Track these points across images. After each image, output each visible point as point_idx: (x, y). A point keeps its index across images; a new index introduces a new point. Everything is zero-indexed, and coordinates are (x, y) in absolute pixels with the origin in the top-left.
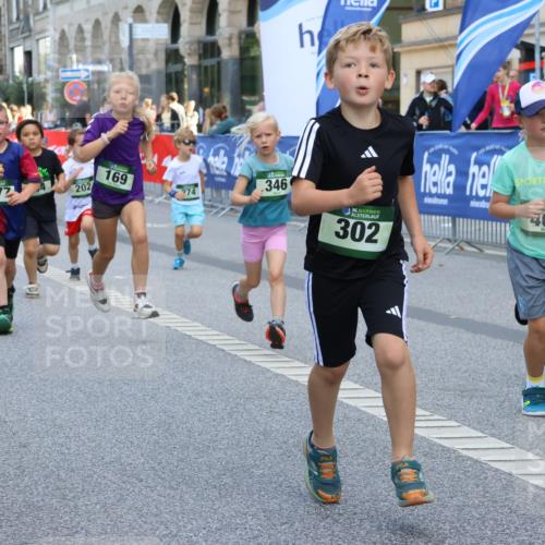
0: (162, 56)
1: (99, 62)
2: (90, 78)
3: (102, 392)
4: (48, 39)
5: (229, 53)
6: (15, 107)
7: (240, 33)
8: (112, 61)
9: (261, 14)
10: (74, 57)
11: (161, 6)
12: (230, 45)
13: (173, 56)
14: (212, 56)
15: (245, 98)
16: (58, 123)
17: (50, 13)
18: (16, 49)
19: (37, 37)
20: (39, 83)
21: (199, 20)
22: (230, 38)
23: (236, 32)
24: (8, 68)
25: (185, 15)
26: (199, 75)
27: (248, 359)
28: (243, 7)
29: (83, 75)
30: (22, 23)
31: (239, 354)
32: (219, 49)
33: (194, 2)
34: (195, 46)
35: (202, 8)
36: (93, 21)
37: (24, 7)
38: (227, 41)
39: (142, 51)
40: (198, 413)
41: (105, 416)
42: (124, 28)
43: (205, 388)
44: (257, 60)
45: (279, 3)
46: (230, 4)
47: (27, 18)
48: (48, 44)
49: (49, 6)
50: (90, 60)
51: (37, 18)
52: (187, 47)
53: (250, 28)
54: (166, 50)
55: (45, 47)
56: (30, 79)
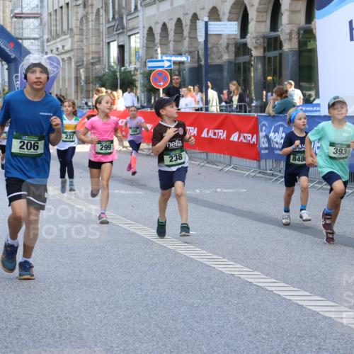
0: (232, 49)
1: (180, 55)
2: (172, 68)
3: (176, 328)
4: (137, 35)
5: (289, 46)
6: (109, 91)
7: (299, 29)
8: (190, 53)
9: (317, 13)
10: (159, 49)
11: (232, 7)
12: (290, 39)
13: (242, 49)
14: (275, 49)
15: (303, 84)
16: (145, 104)
17: (140, 14)
18: (112, 44)
19: (129, 33)
20: (130, 72)
21: (264, 19)
22: (290, 34)
23: (295, 29)
24: (105, 59)
25: (252, 14)
26: (264, 65)
27: (300, 303)
28: (302, 6)
29: (166, 64)
30: (117, 22)
31: (292, 298)
32: (281, 42)
33: (259, 4)
34: (261, 40)
35: (268, 8)
36: (175, 20)
37: (119, 8)
38: (288, 36)
39: (216, 45)
40: (257, 348)
41: (178, 348)
42: (200, 25)
43: (263, 327)
44: (313, 52)
45: (333, 2)
46: (291, 5)
47: (121, 18)
48: (138, 40)
49: (139, 7)
50: (172, 52)
51: (129, 17)
52: (254, 41)
53: (308, 25)
54: (236, 44)
55: (136, 42)
56: (123, 68)
